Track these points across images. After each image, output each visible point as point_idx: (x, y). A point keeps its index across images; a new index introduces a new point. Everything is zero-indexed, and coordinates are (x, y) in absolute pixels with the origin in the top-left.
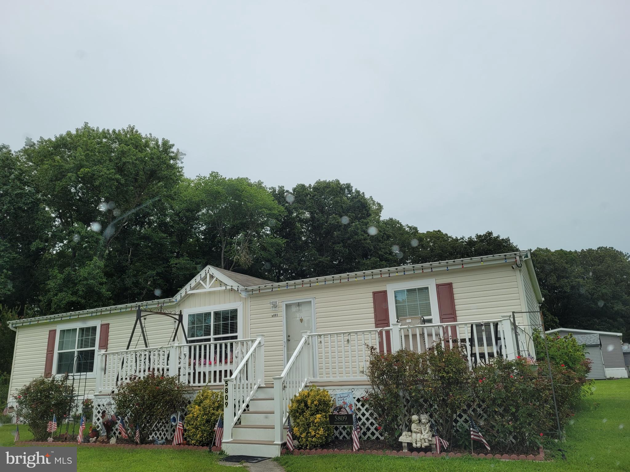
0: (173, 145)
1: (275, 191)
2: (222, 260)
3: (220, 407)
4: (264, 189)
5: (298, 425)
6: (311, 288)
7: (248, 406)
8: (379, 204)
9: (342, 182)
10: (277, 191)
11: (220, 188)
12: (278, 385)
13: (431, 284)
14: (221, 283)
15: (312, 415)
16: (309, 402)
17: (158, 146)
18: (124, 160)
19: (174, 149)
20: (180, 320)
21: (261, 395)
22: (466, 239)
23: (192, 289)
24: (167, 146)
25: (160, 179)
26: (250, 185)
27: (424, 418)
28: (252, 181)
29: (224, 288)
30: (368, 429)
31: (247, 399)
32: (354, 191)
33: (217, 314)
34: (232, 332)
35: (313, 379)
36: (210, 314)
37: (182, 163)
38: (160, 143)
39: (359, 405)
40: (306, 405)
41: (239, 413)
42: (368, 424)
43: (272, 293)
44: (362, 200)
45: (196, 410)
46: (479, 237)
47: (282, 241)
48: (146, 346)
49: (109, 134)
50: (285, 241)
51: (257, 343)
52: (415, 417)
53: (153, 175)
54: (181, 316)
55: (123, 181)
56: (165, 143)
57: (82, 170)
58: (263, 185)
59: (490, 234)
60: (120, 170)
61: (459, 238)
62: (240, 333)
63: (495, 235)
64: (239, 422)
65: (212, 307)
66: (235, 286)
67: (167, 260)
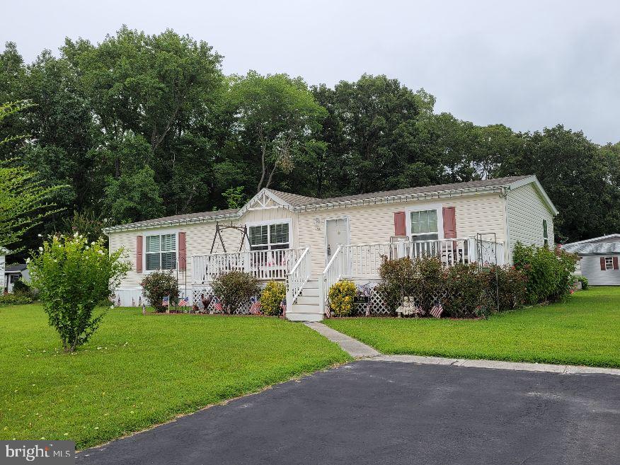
0: (212, 48)
1: (316, 89)
2: (263, 164)
3: (283, 292)
4: (304, 87)
5: (334, 303)
6: (346, 208)
7: (301, 293)
8: (431, 97)
9: (388, 78)
10: (318, 89)
11: (259, 90)
12: (321, 279)
13: (439, 207)
14: (274, 203)
15: (344, 297)
16: (341, 289)
17: (196, 49)
18: (166, 68)
19: (213, 52)
20: (246, 232)
21: (309, 285)
22: (532, 134)
23: (253, 207)
24: (205, 49)
25: (199, 84)
26: (289, 82)
27: (411, 298)
28: (291, 77)
29: (277, 207)
30: (381, 307)
31: (301, 288)
32: (401, 87)
33: (272, 227)
34: (285, 241)
35: (345, 276)
36: (266, 227)
37: (221, 65)
38: (198, 45)
39: (375, 292)
40: (339, 291)
41: (296, 296)
42: (380, 304)
43: (316, 211)
44: (410, 99)
45: (267, 294)
46: (547, 131)
47: (323, 145)
48: (225, 252)
49: (149, 39)
50: (326, 144)
51: (306, 251)
52: (406, 298)
53: (192, 79)
54: (246, 229)
55: (167, 90)
56: (204, 46)
57: (128, 80)
58: (303, 81)
59: (560, 127)
60: (163, 78)
61: (523, 133)
62: (291, 242)
63: (566, 129)
64: (295, 302)
65: (268, 221)
66: (286, 204)
67: (209, 165)
